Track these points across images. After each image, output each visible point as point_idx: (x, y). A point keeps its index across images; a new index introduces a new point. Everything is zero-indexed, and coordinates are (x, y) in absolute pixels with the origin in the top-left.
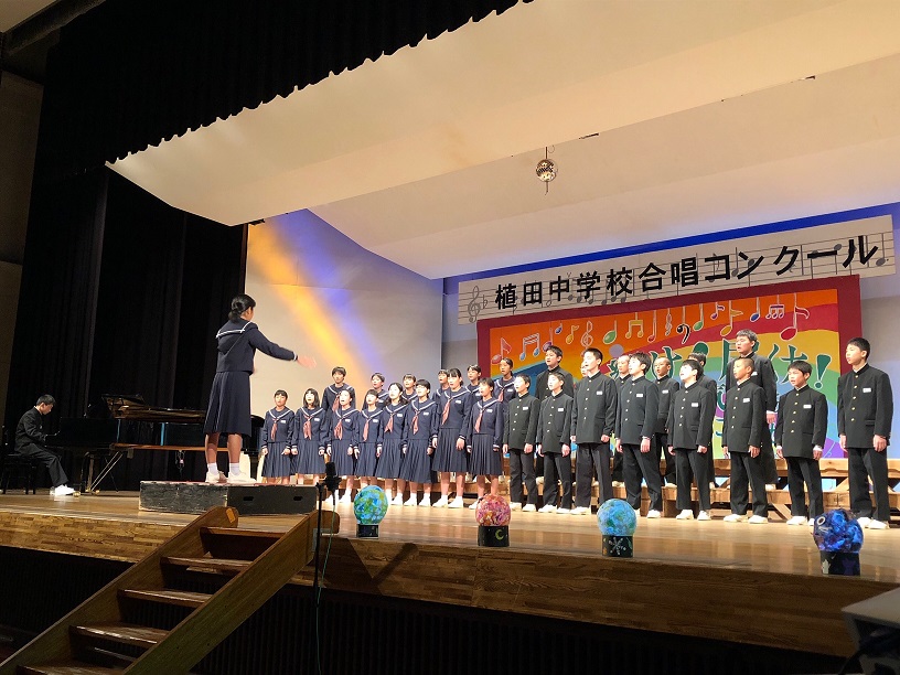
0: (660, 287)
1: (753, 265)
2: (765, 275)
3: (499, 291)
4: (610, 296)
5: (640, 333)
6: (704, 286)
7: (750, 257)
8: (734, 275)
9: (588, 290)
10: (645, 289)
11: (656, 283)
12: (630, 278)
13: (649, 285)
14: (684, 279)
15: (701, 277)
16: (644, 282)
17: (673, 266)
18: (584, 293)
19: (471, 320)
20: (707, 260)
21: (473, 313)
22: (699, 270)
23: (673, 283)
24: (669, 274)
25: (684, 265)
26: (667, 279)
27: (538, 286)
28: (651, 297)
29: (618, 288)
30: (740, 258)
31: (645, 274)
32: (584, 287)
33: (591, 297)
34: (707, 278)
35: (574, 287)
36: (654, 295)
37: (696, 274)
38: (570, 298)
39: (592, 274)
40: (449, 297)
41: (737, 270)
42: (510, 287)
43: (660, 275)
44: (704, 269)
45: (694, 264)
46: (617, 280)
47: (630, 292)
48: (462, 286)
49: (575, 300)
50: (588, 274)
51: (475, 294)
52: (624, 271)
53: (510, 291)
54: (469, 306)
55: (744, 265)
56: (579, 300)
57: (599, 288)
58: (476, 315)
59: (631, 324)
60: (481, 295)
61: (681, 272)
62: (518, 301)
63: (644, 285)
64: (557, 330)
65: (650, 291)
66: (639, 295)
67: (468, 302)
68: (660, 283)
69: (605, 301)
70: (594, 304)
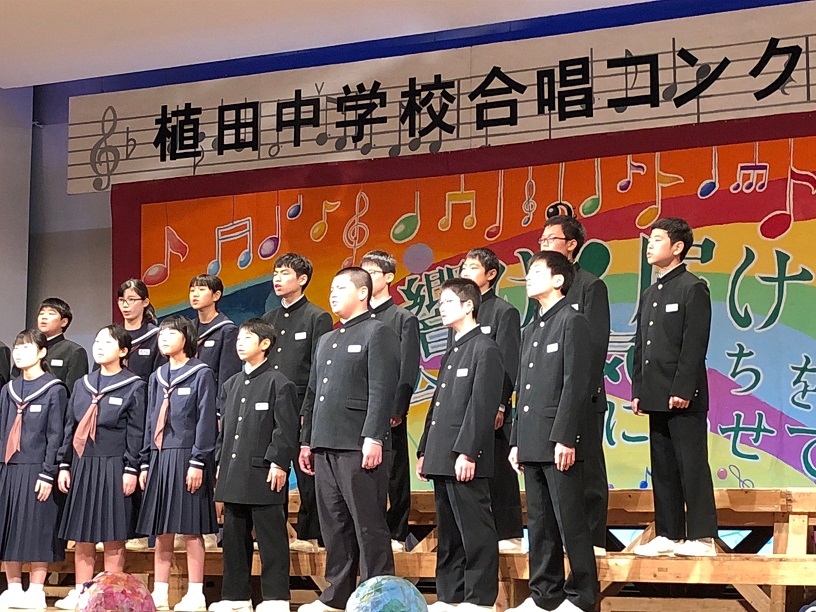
0: (512, 120)
1: (709, 77)
2: (730, 100)
3: (163, 120)
4: (406, 138)
5: (470, 221)
6: (604, 121)
7: (703, 58)
8: (667, 99)
9: (360, 122)
10: (481, 123)
11: (505, 112)
12: (451, 99)
13: (492, 114)
14: (563, 104)
15: (600, 101)
16: (481, 108)
17: (541, 74)
18: (352, 131)
19: (97, 184)
20: (612, 63)
21: (102, 169)
22: (597, 85)
23: (541, 112)
24: (532, 92)
25: (564, 73)
26: (527, 104)
27: (250, 111)
28: (494, 142)
29: (424, 120)
30: (680, 61)
31: (482, 90)
32: (351, 116)
33: (366, 140)
34: (612, 103)
35: (331, 116)
36: (500, 137)
37: (589, 93)
38: (322, 139)
39: (369, 87)
40: (46, 131)
41: (673, 87)
42: (189, 110)
43: (514, 95)
44: (606, 84)
45: (585, 72)
46: (425, 102)
47: (449, 129)
48: (77, 106)
49: (331, 144)
50: (361, 87)
51: (108, 126)
52: (438, 83)
53: (188, 121)
54: (93, 151)
55: (688, 77)
56: (340, 145)
57: (383, 120)
58: (110, 173)
59: (451, 199)
60: (121, 126)
61: (558, 88)
62: (206, 145)
63: (480, 114)
64: (291, 210)
65: (492, 130)
66: (468, 138)
67: (91, 143)
68: (514, 111)
69: (396, 149)
70: (372, 155)
